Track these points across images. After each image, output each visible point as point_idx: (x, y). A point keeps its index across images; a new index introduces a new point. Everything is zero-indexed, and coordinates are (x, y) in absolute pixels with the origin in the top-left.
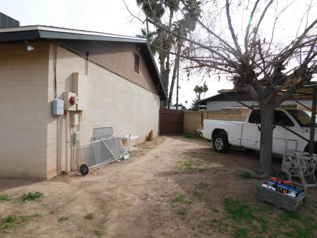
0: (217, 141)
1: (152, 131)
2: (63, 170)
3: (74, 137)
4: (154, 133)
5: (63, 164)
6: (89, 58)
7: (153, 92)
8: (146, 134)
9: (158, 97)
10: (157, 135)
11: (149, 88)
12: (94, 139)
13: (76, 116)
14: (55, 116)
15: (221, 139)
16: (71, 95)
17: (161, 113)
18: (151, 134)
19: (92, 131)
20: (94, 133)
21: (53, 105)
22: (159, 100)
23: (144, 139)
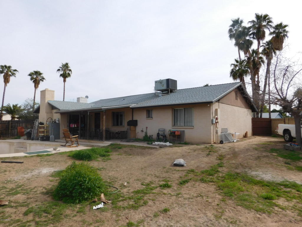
0: (286, 135)
1: (247, 132)
2: (215, 142)
3: (217, 131)
4: (248, 133)
5: (215, 140)
6: (219, 102)
7: (246, 108)
8: (243, 133)
9: (250, 111)
10: (251, 135)
11: (244, 107)
12: (222, 133)
13: (217, 124)
14: (213, 124)
15: (288, 135)
16: (216, 117)
17: (253, 121)
18: (246, 134)
19: (221, 130)
20: (222, 130)
21: (212, 120)
22: (251, 112)
23: (242, 137)
